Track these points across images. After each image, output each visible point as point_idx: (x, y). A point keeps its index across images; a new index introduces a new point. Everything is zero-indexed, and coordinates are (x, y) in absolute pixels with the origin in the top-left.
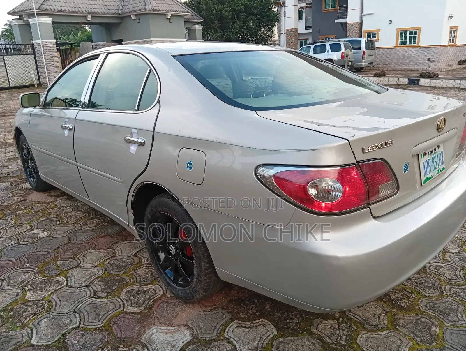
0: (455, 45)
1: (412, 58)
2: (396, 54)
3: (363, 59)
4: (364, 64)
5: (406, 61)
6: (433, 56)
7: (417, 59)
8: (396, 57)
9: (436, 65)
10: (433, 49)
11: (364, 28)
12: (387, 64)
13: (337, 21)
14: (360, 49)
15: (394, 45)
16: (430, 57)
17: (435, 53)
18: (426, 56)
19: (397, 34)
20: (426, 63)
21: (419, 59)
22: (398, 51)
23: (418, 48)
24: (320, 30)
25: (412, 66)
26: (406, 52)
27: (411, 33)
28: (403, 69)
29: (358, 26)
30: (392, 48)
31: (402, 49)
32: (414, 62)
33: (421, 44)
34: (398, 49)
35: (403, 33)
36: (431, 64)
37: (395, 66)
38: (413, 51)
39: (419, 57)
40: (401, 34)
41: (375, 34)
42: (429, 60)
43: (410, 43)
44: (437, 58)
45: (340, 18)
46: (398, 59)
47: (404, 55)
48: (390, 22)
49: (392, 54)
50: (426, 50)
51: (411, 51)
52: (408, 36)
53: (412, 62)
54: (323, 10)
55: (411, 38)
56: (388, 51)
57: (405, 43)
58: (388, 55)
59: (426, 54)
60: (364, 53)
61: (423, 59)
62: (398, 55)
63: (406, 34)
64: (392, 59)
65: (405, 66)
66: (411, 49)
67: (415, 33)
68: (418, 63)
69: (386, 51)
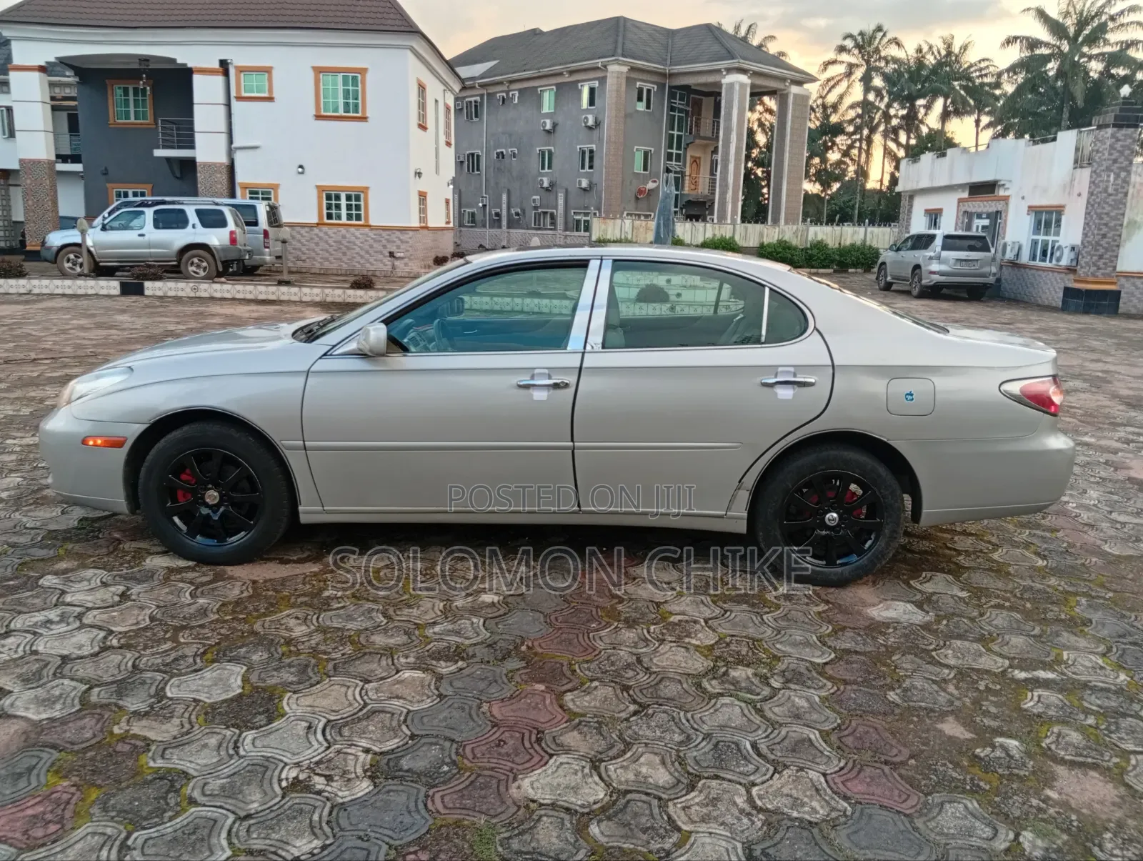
0: (427, 228)
1: (358, 249)
2: (321, 238)
3: (266, 247)
4: (268, 258)
5: (344, 254)
6: (398, 247)
7: (367, 252)
8: (323, 245)
9: (406, 265)
10: (398, 233)
11: (240, 178)
12: (304, 261)
13: (159, 153)
14: (255, 224)
15: (315, 220)
16: (393, 249)
17: (402, 241)
18: (385, 247)
19: (320, 198)
20: (388, 261)
21: (371, 251)
22: (326, 233)
23: (367, 230)
24: (106, 169)
25: (358, 266)
26: (344, 237)
27: (349, 198)
28: (343, 272)
29: (225, 171)
30: (310, 226)
31: (335, 229)
32: (362, 257)
33: (372, 222)
34: (325, 228)
35: (330, 197)
36: (397, 263)
37: (321, 263)
38: (357, 233)
39: (371, 246)
40: (329, 197)
41: (269, 193)
42: (392, 254)
43: (349, 217)
44: (407, 251)
45: (165, 147)
46: (327, 251)
47: (339, 242)
48: (300, 170)
49: (312, 239)
50: (384, 234)
51: (353, 234)
52: (343, 202)
53: (358, 258)
54: (111, 121)
55: (349, 207)
56: (303, 231)
57: (339, 217)
58: (303, 240)
59: (384, 242)
60: (266, 233)
61: (381, 252)
62: (326, 242)
63: (338, 198)
64: (314, 250)
65: (345, 266)
66: (352, 229)
67: (358, 198)
68: (372, 260)
69: (299, 233)
